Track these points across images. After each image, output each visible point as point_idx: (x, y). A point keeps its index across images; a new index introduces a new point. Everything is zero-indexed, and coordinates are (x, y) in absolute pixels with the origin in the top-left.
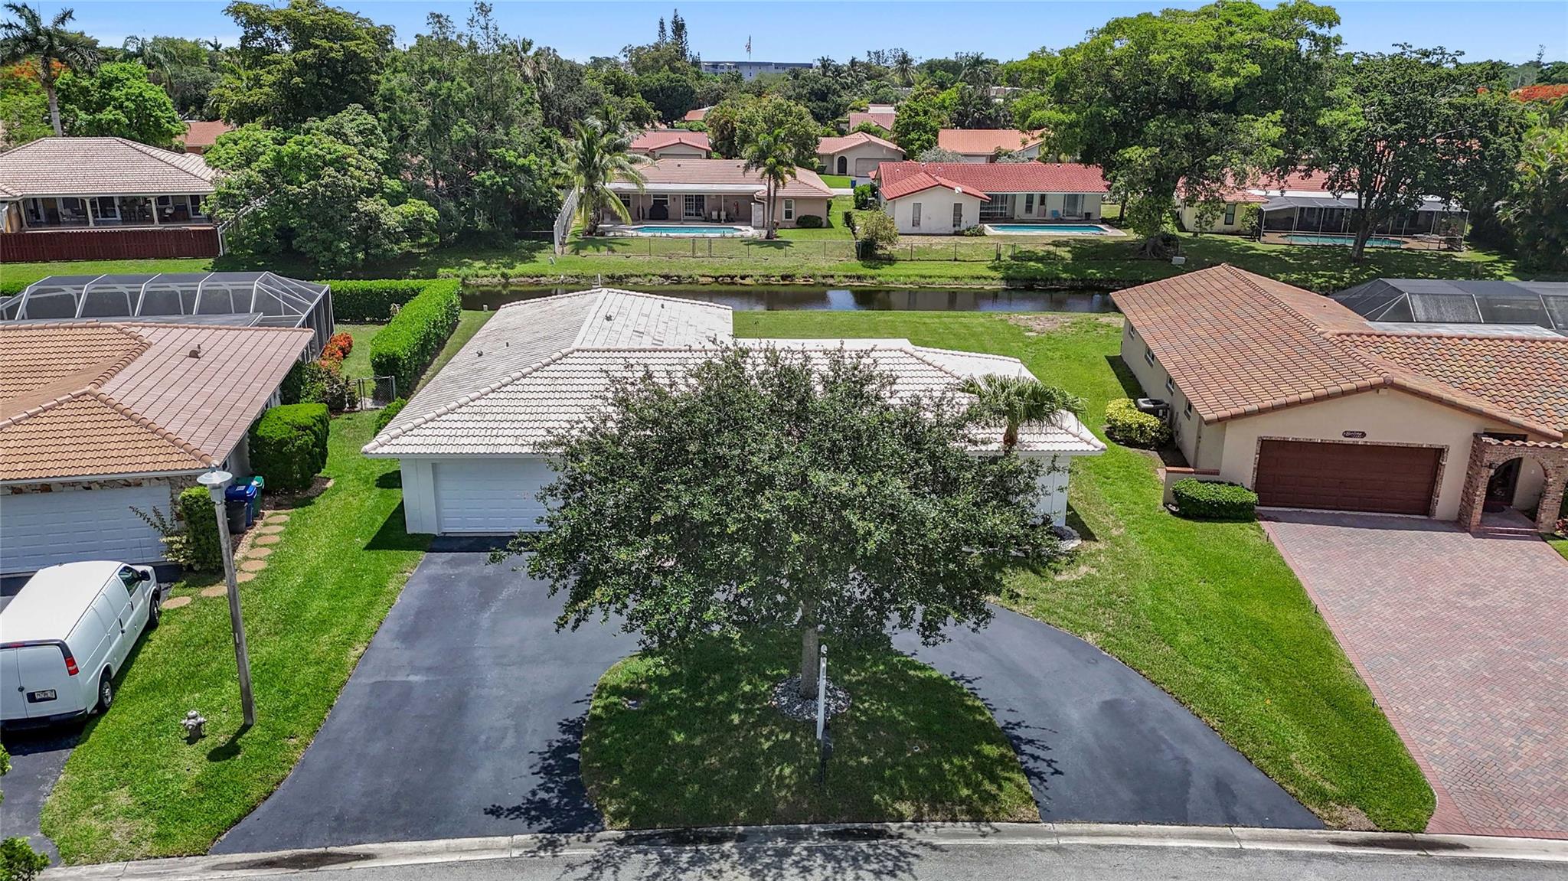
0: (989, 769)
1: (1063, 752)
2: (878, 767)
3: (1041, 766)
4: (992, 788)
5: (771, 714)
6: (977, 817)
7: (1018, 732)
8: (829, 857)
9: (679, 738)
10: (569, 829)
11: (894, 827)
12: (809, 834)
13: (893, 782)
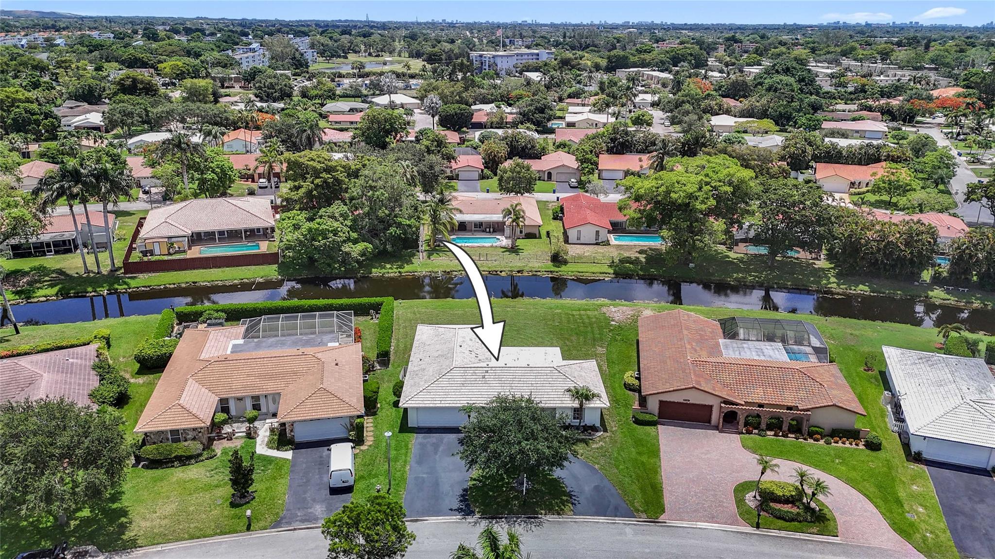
0: (563, 503)
1: (582, 499)
2: (537, 502)
3: (576, 502)
4: (563, 507)
5: (513, 488)
6: (559, 514)
7: (572, 493)
8: (525, 522)
9: (491, 493)
10: (468, 515)
11: (540, 516)
12: (520, 517)
13: (541, 506)
